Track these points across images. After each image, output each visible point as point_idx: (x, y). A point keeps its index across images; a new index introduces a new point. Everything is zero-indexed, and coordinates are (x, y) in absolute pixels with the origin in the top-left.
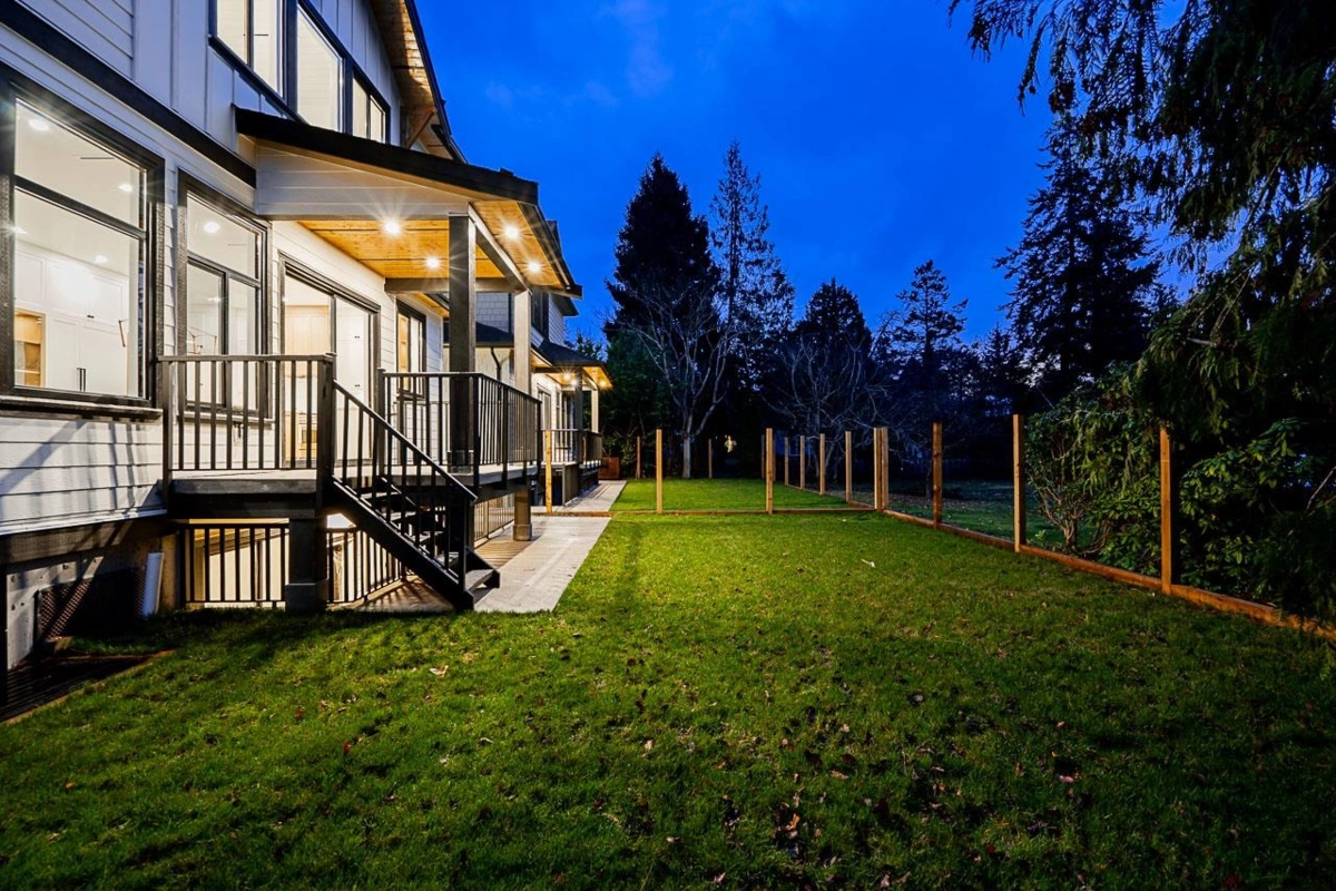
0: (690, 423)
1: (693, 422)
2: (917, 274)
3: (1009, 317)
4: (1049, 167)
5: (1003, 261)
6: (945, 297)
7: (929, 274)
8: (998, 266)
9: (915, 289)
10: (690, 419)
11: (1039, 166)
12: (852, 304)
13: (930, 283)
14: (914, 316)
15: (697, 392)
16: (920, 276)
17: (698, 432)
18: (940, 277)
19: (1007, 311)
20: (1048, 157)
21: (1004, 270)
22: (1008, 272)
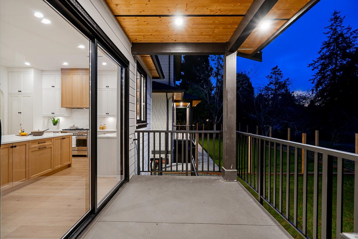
0: (216, 119)
1: (217, 118)
2: (272, 70)
3: (312, 83)
4: (328, 33)
5: (312, 65)
6: (282, 77)
7: (276, 70)
8: (309, 66)
9: (272, 74)
10: (216, 117)
11: (324, 33)
12: (248, 79)
13: (277, 73)
14: (271, 83)
15: (219, 108)
16: (273, 71)
17: (219, 122)
18: (280, 71)
19: (312, 81)
20: (328, 30)
21: (311, 68)
22: (313, 68)
